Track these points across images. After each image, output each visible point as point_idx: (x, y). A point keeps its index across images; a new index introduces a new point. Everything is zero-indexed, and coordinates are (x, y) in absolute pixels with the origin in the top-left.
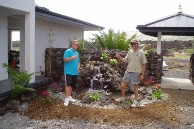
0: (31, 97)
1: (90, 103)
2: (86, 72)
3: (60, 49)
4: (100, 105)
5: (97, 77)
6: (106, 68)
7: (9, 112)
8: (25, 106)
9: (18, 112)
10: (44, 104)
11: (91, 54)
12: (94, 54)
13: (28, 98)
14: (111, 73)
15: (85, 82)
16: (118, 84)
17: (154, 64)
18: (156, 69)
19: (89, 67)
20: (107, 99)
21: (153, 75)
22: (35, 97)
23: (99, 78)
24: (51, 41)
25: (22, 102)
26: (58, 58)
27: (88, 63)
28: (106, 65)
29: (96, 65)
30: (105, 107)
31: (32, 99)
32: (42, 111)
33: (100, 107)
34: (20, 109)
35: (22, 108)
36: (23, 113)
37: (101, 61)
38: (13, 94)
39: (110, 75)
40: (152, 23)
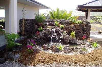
0: (19, 49)
1: (58, 52)
2: (47, 33)
3: (29, 19)
4: (65, 52)
6: (59, 30)
7: (7, 60)
8: (17, 56)
9: (14, 60)
10: (29, 54)
11: (48, 22)
12: (49, 22)
13: (17, 50)
14: (62, 33)
15: (47, 38)
16: (67, 39)
17: (86, 27)
18: (88, 30)
19: (49, 30)
20: (68, 49)
21: (86, 34)
22: (21, 49)
23: (55, 36)
24: (24, 14)
25: (15, 53)
26: (27, 25)
27: (48, 27)
28: (58, 28)
29: (53, 28)
30: (69, 54)
31: (20, 51)
32: (30, 59)
33: (66, 54)
34: (15, 58)
35: (16, 57)
36: (17, 61)
37: (54, 26)
38: (7, 48)
39: (61, 34)
40: (87, 4)
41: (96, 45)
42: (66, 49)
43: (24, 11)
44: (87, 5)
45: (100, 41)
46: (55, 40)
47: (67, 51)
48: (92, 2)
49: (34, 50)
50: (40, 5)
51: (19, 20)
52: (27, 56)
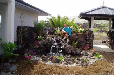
0: (16, 60)
1: (58, 63)
2: (46, 42)
3: (27, 27)
4: (65, 64)
5: (54, 45)
6: (59, 39)
8: (14, 67)
9: (10, 72)
10: (27, 65)
11: (48, 30)
13: (14, 61)
14: (63, 42)
15: (47, 48)
16: (68, 49)
17: (89, 36)
18: (91, 40)
19: (49, 39)
20: (69, 60)
21: (89, 44)
22: (18, 60)
23: (56, 46)
24: (22, 21)
25: (11, 64)
26: (25, 33)
27: (48, 36)
28: (59, 37)
29: (53, 37)
30: (70, 66)
31: (17, 62)
32: (28, 70)
33: (67, 66)
34: (11, 70)
35: (13, 69)
36: (14, 72)
37: (55, 34)
38: (3, 59)
39: (62, 44)
41: (99, 56)
42: (66, 60)
43: (22, 17)
44: (90, 13)
45: (104, 52)
46: (55, 50)
47: (67, 62)
48: (96, 10)
49: (32, 61)
50: (39, 11)
51: (16, 28)
52: (25, 67)
